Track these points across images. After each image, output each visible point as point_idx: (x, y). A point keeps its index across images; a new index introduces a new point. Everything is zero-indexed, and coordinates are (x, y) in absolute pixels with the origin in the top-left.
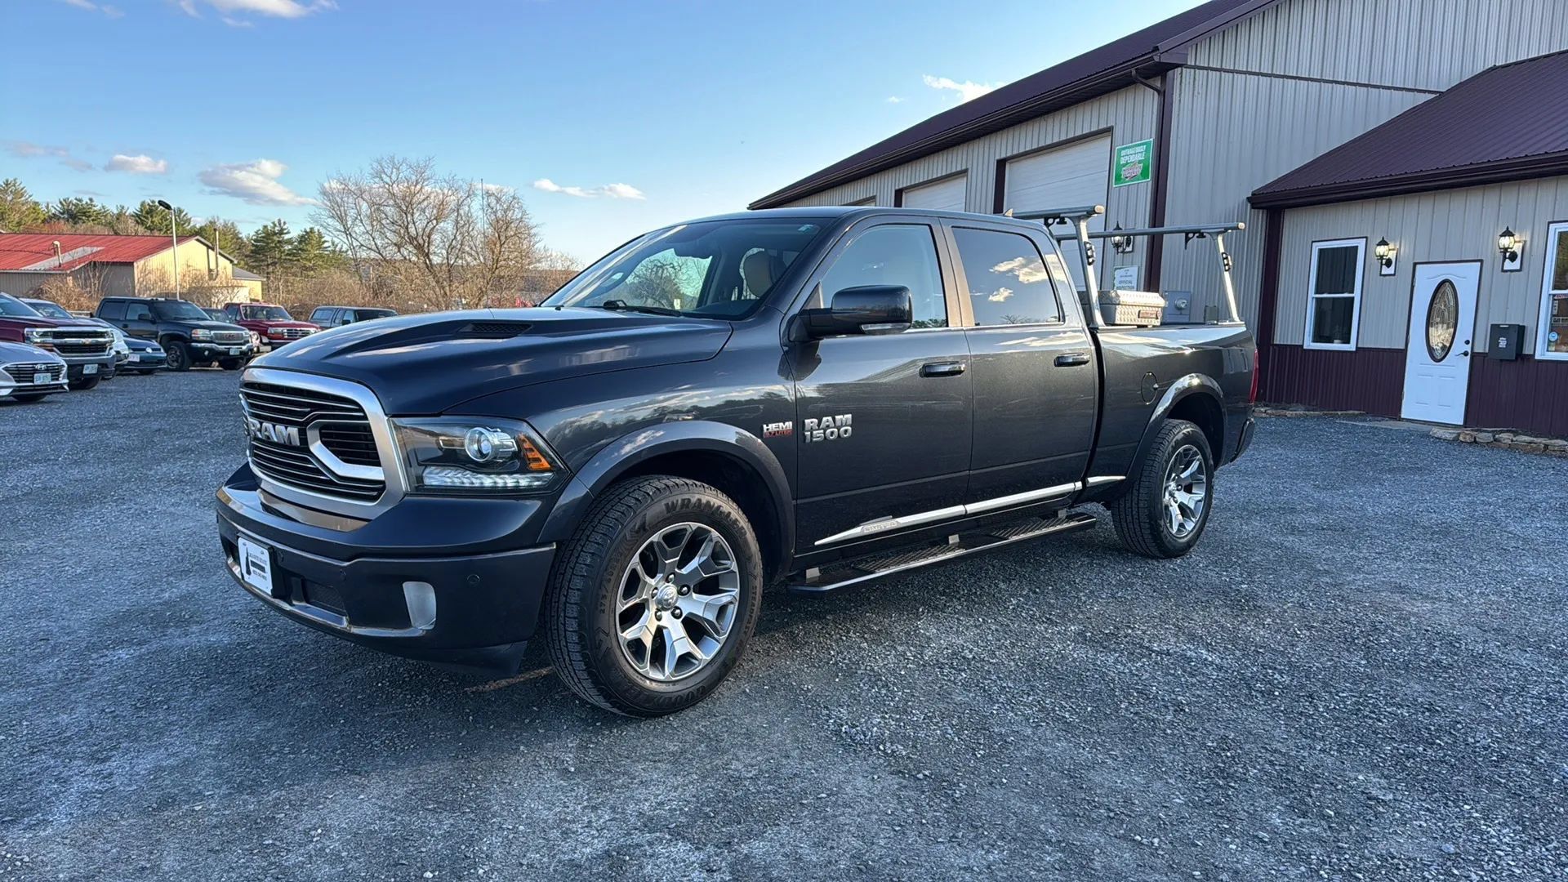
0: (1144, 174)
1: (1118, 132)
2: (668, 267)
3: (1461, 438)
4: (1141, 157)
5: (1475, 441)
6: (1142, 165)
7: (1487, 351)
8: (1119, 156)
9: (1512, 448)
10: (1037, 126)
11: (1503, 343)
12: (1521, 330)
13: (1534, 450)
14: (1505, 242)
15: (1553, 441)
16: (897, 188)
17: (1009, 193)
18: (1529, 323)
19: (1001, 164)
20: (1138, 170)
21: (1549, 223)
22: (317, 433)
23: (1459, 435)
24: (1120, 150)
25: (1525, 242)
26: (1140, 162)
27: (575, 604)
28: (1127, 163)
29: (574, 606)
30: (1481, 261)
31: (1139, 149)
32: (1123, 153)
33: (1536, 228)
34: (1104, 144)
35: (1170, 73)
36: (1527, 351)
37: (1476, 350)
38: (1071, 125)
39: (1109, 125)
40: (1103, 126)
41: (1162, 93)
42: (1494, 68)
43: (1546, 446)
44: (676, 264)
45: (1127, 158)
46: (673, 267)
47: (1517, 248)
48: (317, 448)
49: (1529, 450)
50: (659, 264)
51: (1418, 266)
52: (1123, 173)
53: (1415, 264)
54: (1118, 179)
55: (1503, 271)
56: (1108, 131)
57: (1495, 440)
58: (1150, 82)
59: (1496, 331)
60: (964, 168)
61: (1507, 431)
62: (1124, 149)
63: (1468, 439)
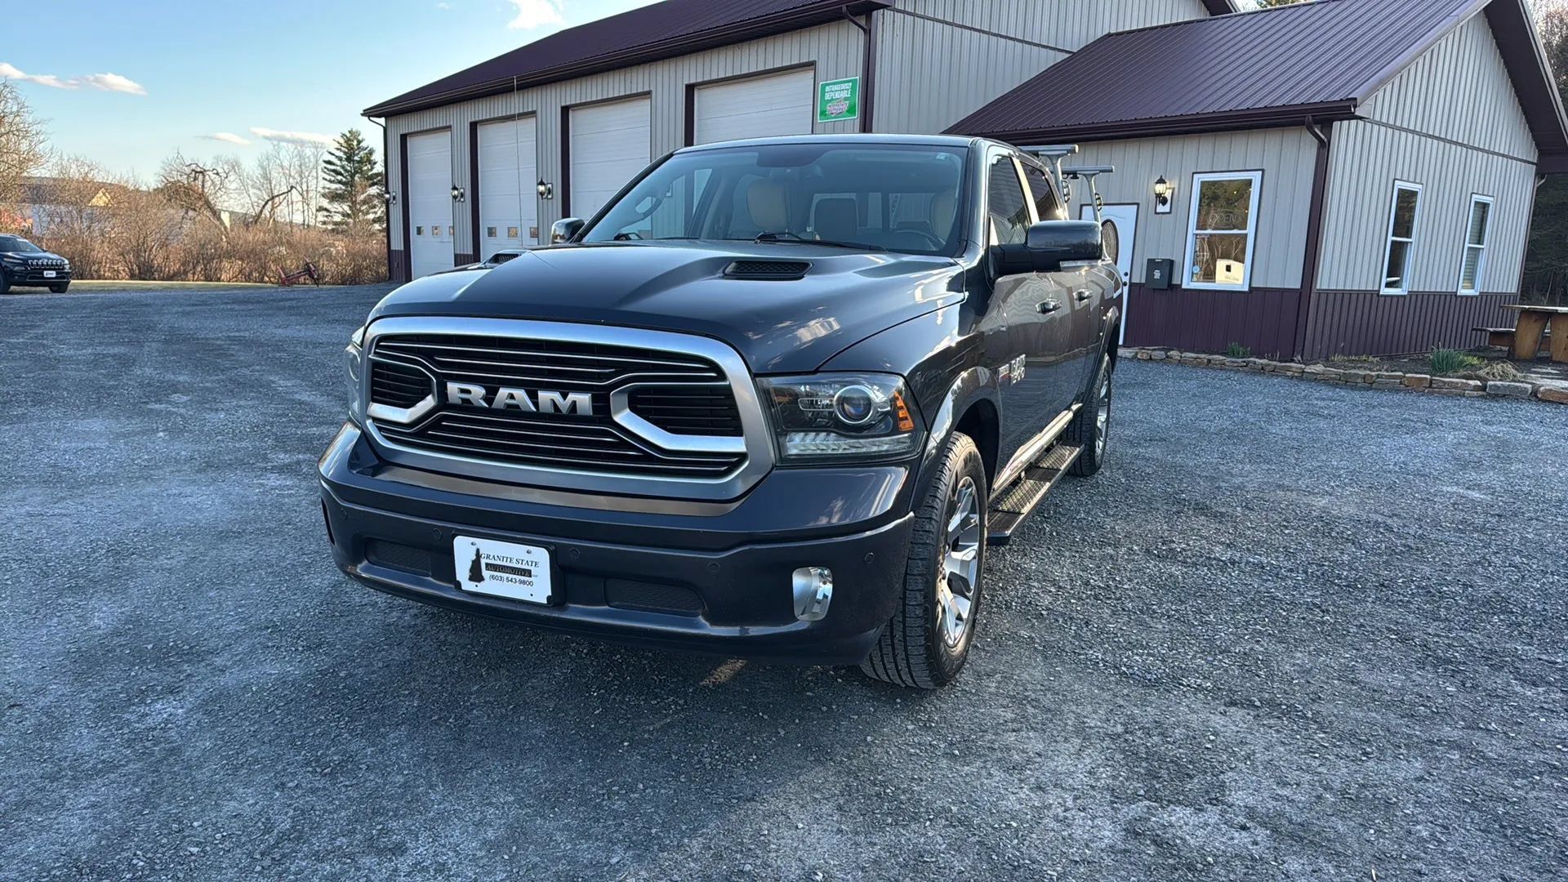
0: (851, 111)
1: (821, 66)
2: (210, 173)
3: (1139, 356)
4: (844, 94)
5: (1151, 359)
6: (847, 102)
7: (1143, 281)
8: (823, 93)
9: (1181, 363)
10: (730, 53)
11: (1157, 274)
12: (1171, 263)
13: (1200, 364)
14: (1160, 188)
15: (1214, 356)
16: (563, 104)
17: (699, 120)
18: (1177, 259)
19: (690, 89)
20: (845, 106)
21: (1194, 173)
22: (625, 398)
23: (1137, 353)
24: (824, 86)
25: (1174, 189)
26: (846, 99)
27: (919, 575)
28: (832, 99)
29: (918, 577)
30: (1138, 204)
31: (843, 86)
32: (827, 89)
33: (1183, 178)
34: (809, 76)
35: (875, 13)
36: (1176, 281)
37: (1133, 281)
38: (769, 56)
39: (811, 60)
40: (804, 60)
41: (868, 32)
42: (1109, 35)
43: (1209, 361)
44: (220, 170)
45: (832, 94)
46: (217, 174)
47: (1168, 195)
48: (625, 418)
49: (1197, 365)
50: (199, 170)
51: (1084, 208)
52: (828, 108)
53: (1082, 206)
54: (823, 113)
55: (1156, 213)
56: (811, 65)
57: (1167, 357)
58: (856, 19)
59: (1152, 264)
60: (646, 89)
61: (1159, 350)
62: (828, 85)
63: (1145, 356)
